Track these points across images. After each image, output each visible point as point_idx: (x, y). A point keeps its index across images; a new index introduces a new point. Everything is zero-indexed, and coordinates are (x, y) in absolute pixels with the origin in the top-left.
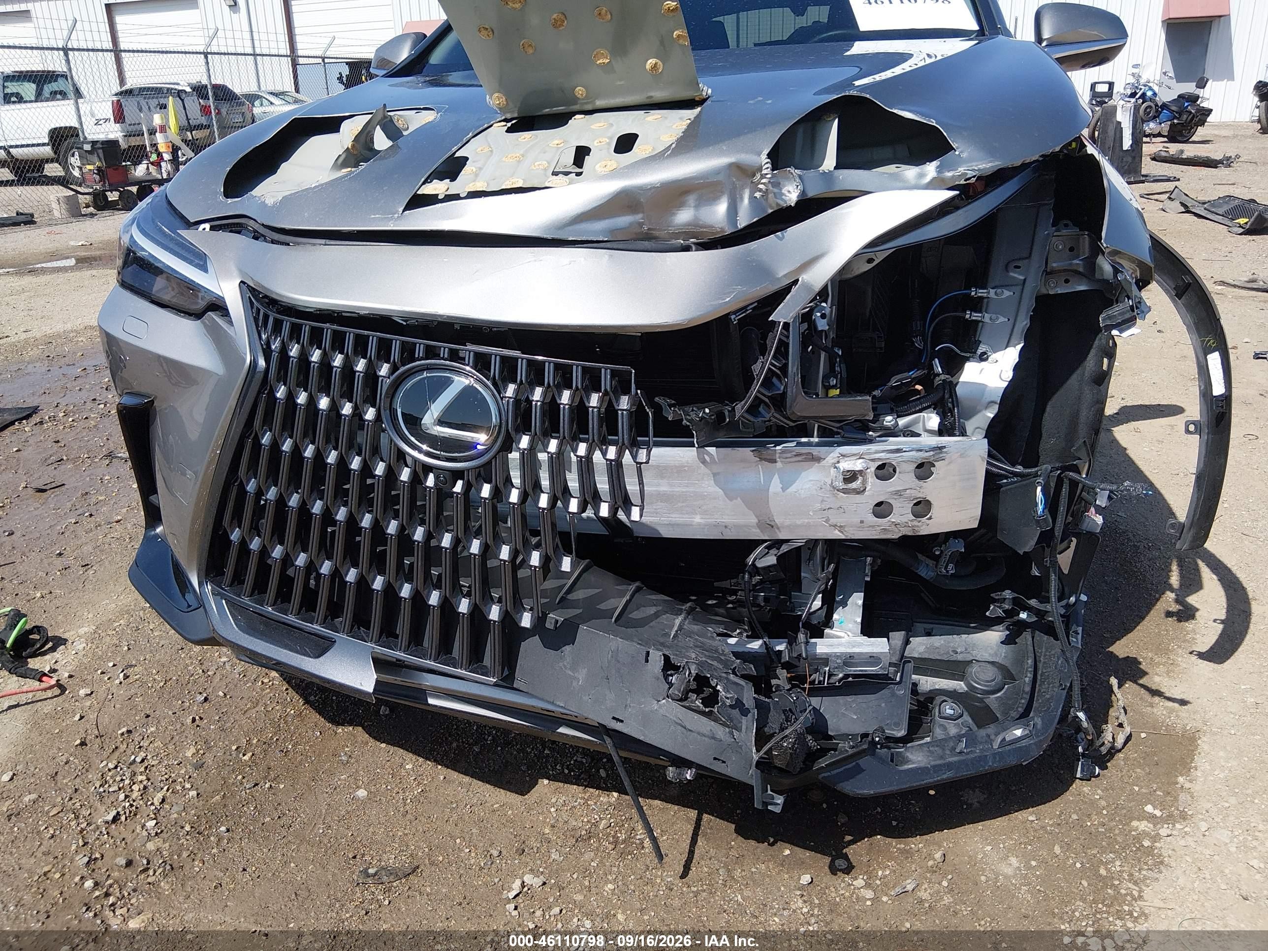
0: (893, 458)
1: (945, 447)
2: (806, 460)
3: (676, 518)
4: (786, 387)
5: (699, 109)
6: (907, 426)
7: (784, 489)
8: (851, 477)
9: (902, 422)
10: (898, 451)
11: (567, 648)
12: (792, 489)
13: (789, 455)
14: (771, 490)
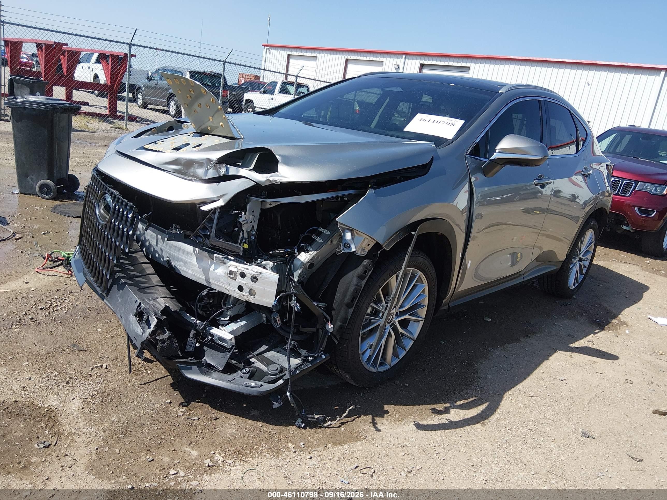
0: (245, 271)
1: (262, 273)
2: (222, 263)
3: (185, 269)
4: (211, 233)
5: (231, 140)
6: (265, 265)
7: (214, 270)
8: (231, 273)
9: (264, 263)
10: (247, 269)
11: (121, 291)
12: (216, 271)
13: (218, 259)
14: (211, 269)
